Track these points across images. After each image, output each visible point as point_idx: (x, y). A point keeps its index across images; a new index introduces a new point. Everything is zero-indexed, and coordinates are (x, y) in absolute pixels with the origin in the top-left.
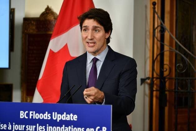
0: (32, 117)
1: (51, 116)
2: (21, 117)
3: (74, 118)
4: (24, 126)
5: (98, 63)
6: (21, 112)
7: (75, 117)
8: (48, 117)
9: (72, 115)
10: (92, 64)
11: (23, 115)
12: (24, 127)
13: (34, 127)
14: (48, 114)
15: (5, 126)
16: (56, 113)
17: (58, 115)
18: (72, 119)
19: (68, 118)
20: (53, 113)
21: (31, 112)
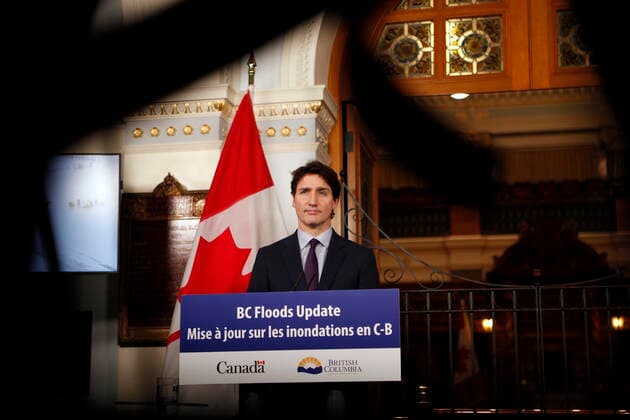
0: (260, 315)
1: (295, 312)
2: (239, 317)
3: (335, 312)
4: (244, 331)
5: (318, 248)
6: (239, 309)
7: (337, 311)
8: (288, 314)
9: (330, 308)
10: (309, 247)
11: (241, 313)
12: (245, 334)
13: (263, 331)
14: (288, 308)
15: (209, 334)
16: (303, 307)
17: (307, 310)
18: (331, 315)
19: (325, 313)
20: (298, 307)
21: (257, 308)
